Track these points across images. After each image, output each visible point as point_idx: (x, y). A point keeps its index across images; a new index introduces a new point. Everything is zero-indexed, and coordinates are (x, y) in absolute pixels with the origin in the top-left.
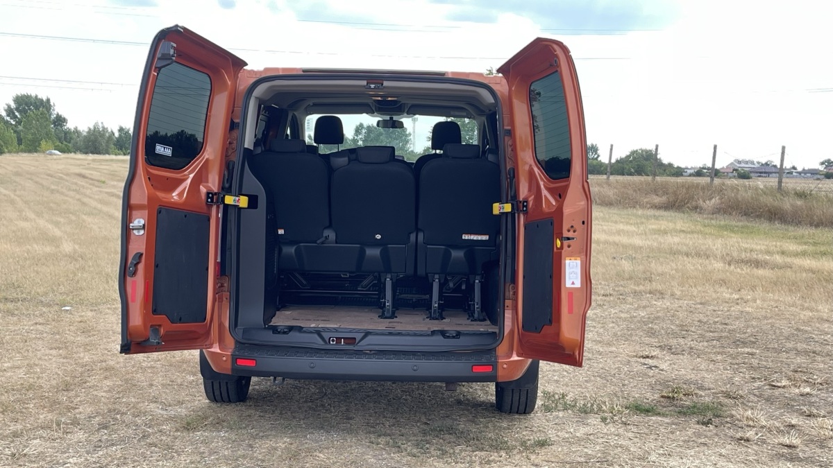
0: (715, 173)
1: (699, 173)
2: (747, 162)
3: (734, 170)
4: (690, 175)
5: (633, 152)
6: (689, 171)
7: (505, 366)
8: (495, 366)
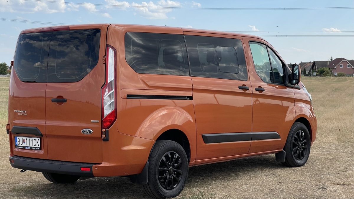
7: (96, 169)
8: (91, 168)
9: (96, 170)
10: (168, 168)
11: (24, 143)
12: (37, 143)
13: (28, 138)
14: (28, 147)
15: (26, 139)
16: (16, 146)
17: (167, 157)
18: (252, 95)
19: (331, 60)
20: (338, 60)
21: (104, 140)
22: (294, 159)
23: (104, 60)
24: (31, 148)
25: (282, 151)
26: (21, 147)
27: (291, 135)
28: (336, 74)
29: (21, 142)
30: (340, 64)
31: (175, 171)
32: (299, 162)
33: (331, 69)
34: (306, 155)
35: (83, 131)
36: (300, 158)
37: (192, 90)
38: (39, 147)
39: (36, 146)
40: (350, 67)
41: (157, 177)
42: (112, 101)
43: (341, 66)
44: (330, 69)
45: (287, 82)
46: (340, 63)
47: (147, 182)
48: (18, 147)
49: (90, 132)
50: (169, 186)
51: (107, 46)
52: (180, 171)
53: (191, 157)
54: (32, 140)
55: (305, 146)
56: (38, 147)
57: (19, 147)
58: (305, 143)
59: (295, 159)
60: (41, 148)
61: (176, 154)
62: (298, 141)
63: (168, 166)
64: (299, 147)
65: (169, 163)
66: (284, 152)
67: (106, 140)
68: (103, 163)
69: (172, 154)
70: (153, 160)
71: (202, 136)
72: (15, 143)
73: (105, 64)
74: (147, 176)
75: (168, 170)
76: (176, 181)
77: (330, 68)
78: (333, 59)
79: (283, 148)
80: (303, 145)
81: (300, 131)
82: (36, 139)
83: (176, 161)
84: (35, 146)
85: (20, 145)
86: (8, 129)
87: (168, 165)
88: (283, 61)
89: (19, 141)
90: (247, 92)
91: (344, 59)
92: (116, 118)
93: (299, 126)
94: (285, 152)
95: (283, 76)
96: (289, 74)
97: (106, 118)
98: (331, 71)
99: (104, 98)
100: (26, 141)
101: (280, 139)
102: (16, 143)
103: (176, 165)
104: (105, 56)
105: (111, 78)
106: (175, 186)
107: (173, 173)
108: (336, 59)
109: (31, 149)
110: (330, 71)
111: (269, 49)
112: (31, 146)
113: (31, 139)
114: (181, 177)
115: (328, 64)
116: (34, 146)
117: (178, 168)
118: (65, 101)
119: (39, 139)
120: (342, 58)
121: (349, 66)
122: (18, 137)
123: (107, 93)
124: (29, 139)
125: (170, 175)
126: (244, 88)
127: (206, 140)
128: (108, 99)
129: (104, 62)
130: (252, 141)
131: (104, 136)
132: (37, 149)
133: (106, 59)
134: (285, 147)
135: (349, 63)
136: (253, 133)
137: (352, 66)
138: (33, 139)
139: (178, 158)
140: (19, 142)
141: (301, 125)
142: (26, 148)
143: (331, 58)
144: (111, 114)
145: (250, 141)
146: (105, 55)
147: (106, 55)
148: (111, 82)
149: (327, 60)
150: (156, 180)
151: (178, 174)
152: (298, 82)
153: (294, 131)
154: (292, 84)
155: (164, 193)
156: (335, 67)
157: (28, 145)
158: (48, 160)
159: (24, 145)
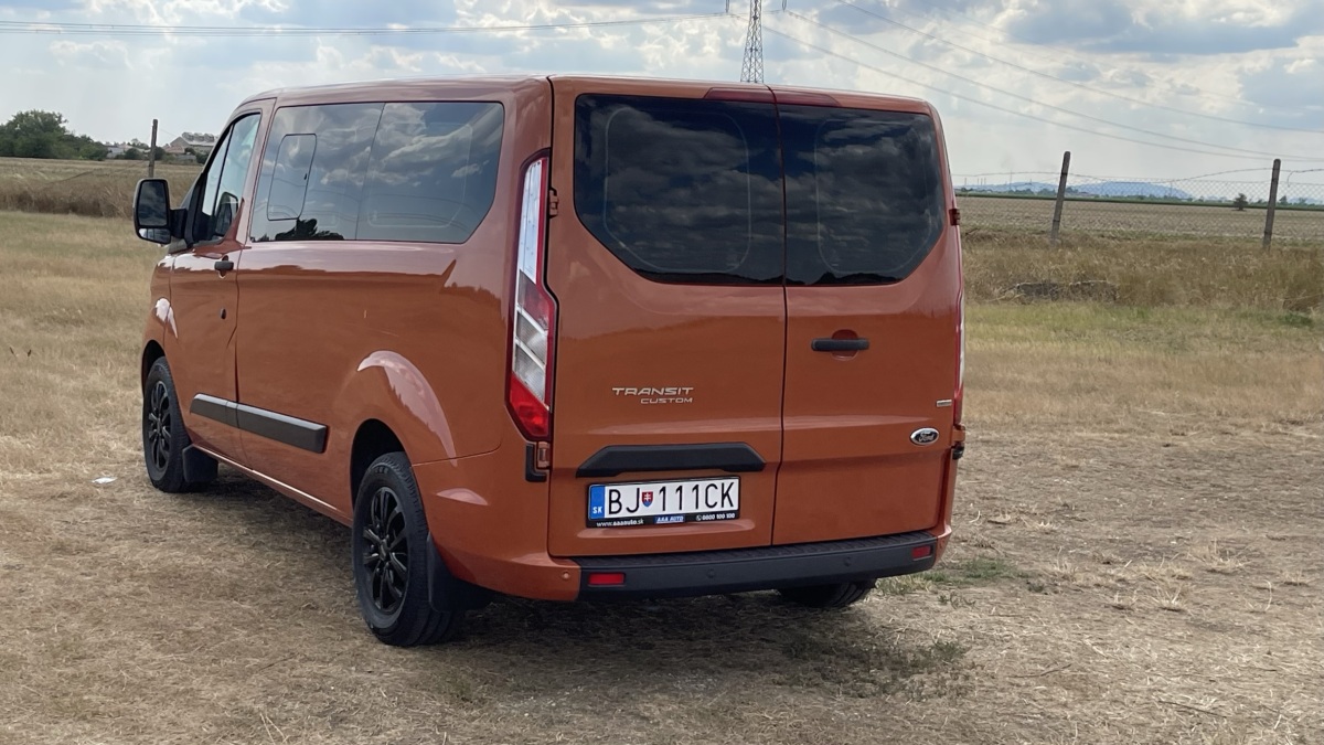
0: (158, 154)
1: (132, 154)
2: (202, 138)
3: (187, 150)
4: (118, 157)
5: (21, 117)
6: (116, 151)
8: (934, 546)
12: (725, 495)
13: (671, 486)
14: (669, 516)
15: (662, 490)
16: (595, 521)
24: (690, 516)
26: (633, 523)
29: (629, 502)
35: (917, 438)
38: (736, 508)
39: (718, 508)
48: (605, 524)
49: (935, 435)
54: (696, 487)
56: (727, 508)
57: (615, 524)
60: (742, 514)
72: (590, 512)
82: (718, 483)
84: (712, 506)
85: (623, 514)
89: (616, 501)
100: (657, 496)
102: (596, 510)
109: (693, 520)
112: (689, 508)
113: (688, 485)
116: (705, 509)
119: (736, 481)
122: (607, 489)
124: (679, 488)
132: (722, 517)
138: (703, 484)
140: (615, 505)
142: (661, 521)
157: (672, 508)
158: (772, 546)
159: (643, 511)
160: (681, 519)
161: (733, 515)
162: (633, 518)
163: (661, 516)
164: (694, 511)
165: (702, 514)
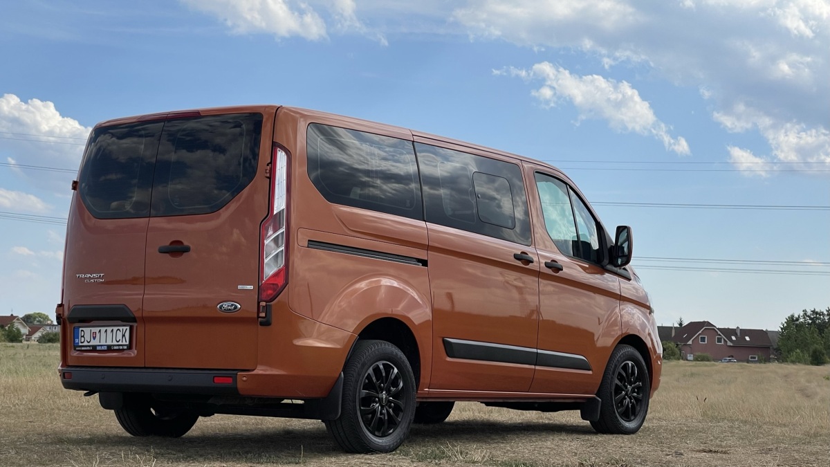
7: (245, 379)
8: (235, 378)
9: (245, 381)
10: (378, 393)
11: (94, 338)
12: (124, 336)
13: (103, 329)
14: (101, 345)
15: (100, 331)
16: (76, 346)
17: (377, 370)
18: (538, 274)
19: (681, 324)
20: (695, 327)
21: (262, 324)
22: (616, 417)
23: (268, 171)
24: (109, 347)
25: (594, 398)
26: (88, 348)
27: (613, 367)
28: (690, 357)
29: (87, 337)
30: (700, 334)
31: (390, 402)
32: (627, 425)
33: (680, 346)
34: (642, 413)
35: (221, 307)
36: (628, 418)
37: (428, 248)
38: (128, 343)
39: (120, 343)
40: (723, 343)
41: (358, 407)
42: (281, 249)
43: (703, 339)
44: (677, 345)
45: (606, 261)
46: (700, 332)
47: (340, 414)
48: (80, 349)
49: (236, 307)
50: (379, 431)
51: (275, 146)
52: (400, 403)
53: (421, 380)
54: (112, 331)
55: (638, 393)
56: (124, 343)
57: (83, 348)
58: (638, 388)
59: (619, 418)
60: (130, 347)
61: (393, 369)
62: (625, 382)
63: (379, 390)
64: (626, 394)
65: (380, 383)
66: (598, 400)
67: (266, 323)
68: (259, 367)
69: (388, 369)
70: (352, 372)
71: (444, 341)
72: (74, 341)
73: (270, 178)
74: (340, 402)
75: (379, 398)
76: (392, 423)
77: (679, 343)
78: (685, 323)
79: (596, 392)
80: (634, 392)
81: (630, 363)
82: (121, 328)
83: (395, 383)
84: (118, 342)
85: (86, 344)
86: (60, 314)
87: (380, 386)
88: (599, 220)
89: (83, 336)
90: (530, 266)
91: (709, 324)
92: (287, 283)
93: (628, 351)
94: (600, 400)
95: (597, 250)
96: (609, 246)
97: (267, 281)
98: (680, 350)
99: (266, 242)
100: (98, 335)
101: (590, 372)
102: (77, 341)
103: (393, 389)
104: (271, 163)
105: (280, 204)
106: (391, 431)
107: (386, 405)
108: (691, 324)
109: (110, 349)
110: (677, 350)
111: (571, 192)
112: (109, 343)
113: (109, 329)
114: (401, 414)
115: (673, 334)
116: (115, 343)
117: (396, 396)
118: (187, 250)
119: (128, 328)
120: (704, 322)
121: (719, 340)
122: (81, 329)
123: (271, 235)
124: (106, 331)
125: (382, 407)
126: (523, 258)
127: (450, 350)
128: (272, 245)
129: (268, 175)
130: (537, 368)
131: (263, 315)
132: (121, 347)
133: (271, 168)
134: (599, 390)
135: (719, 333)
136: (539, 351)
137: (726, 341)
138: (115, 329)
139: (397, 378)
140: (83, 338)
141: (630, 350)
142: (98, 348)
143: (679, 322)
144: (276, 275)
145: (533, 367)
146: (269, 161)
147: (273, 163)
148: (280, 213)
149: (670, 325)
150: (356, 414)
151: (397, 409)
152: (628, 262)
153: (618, 360)
154: (617, 266)
155: (370, 441)
156: (690, 342)
157: (103, 343)
158: (145, 368)
159: (93, 343)
160: (105, 348)
161: (125, 347)
162: (89, 346)
163: (99, 345)
164: (111, 343)
165: (114, 345)
